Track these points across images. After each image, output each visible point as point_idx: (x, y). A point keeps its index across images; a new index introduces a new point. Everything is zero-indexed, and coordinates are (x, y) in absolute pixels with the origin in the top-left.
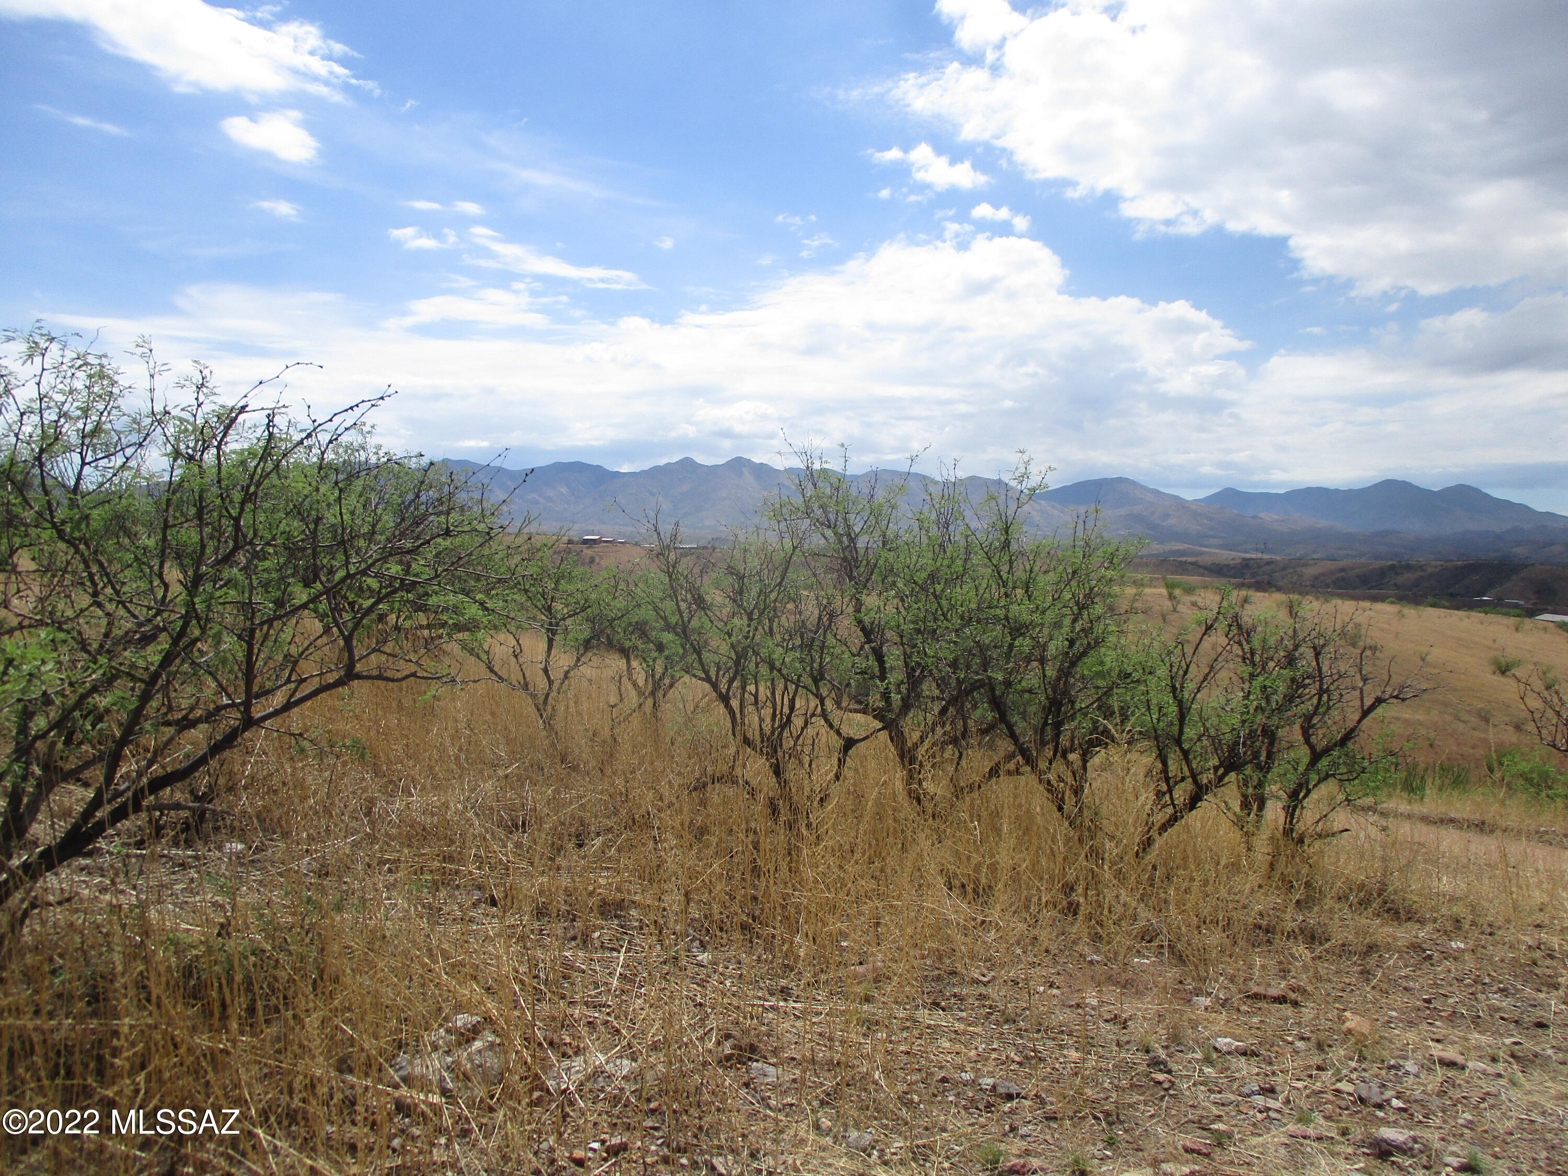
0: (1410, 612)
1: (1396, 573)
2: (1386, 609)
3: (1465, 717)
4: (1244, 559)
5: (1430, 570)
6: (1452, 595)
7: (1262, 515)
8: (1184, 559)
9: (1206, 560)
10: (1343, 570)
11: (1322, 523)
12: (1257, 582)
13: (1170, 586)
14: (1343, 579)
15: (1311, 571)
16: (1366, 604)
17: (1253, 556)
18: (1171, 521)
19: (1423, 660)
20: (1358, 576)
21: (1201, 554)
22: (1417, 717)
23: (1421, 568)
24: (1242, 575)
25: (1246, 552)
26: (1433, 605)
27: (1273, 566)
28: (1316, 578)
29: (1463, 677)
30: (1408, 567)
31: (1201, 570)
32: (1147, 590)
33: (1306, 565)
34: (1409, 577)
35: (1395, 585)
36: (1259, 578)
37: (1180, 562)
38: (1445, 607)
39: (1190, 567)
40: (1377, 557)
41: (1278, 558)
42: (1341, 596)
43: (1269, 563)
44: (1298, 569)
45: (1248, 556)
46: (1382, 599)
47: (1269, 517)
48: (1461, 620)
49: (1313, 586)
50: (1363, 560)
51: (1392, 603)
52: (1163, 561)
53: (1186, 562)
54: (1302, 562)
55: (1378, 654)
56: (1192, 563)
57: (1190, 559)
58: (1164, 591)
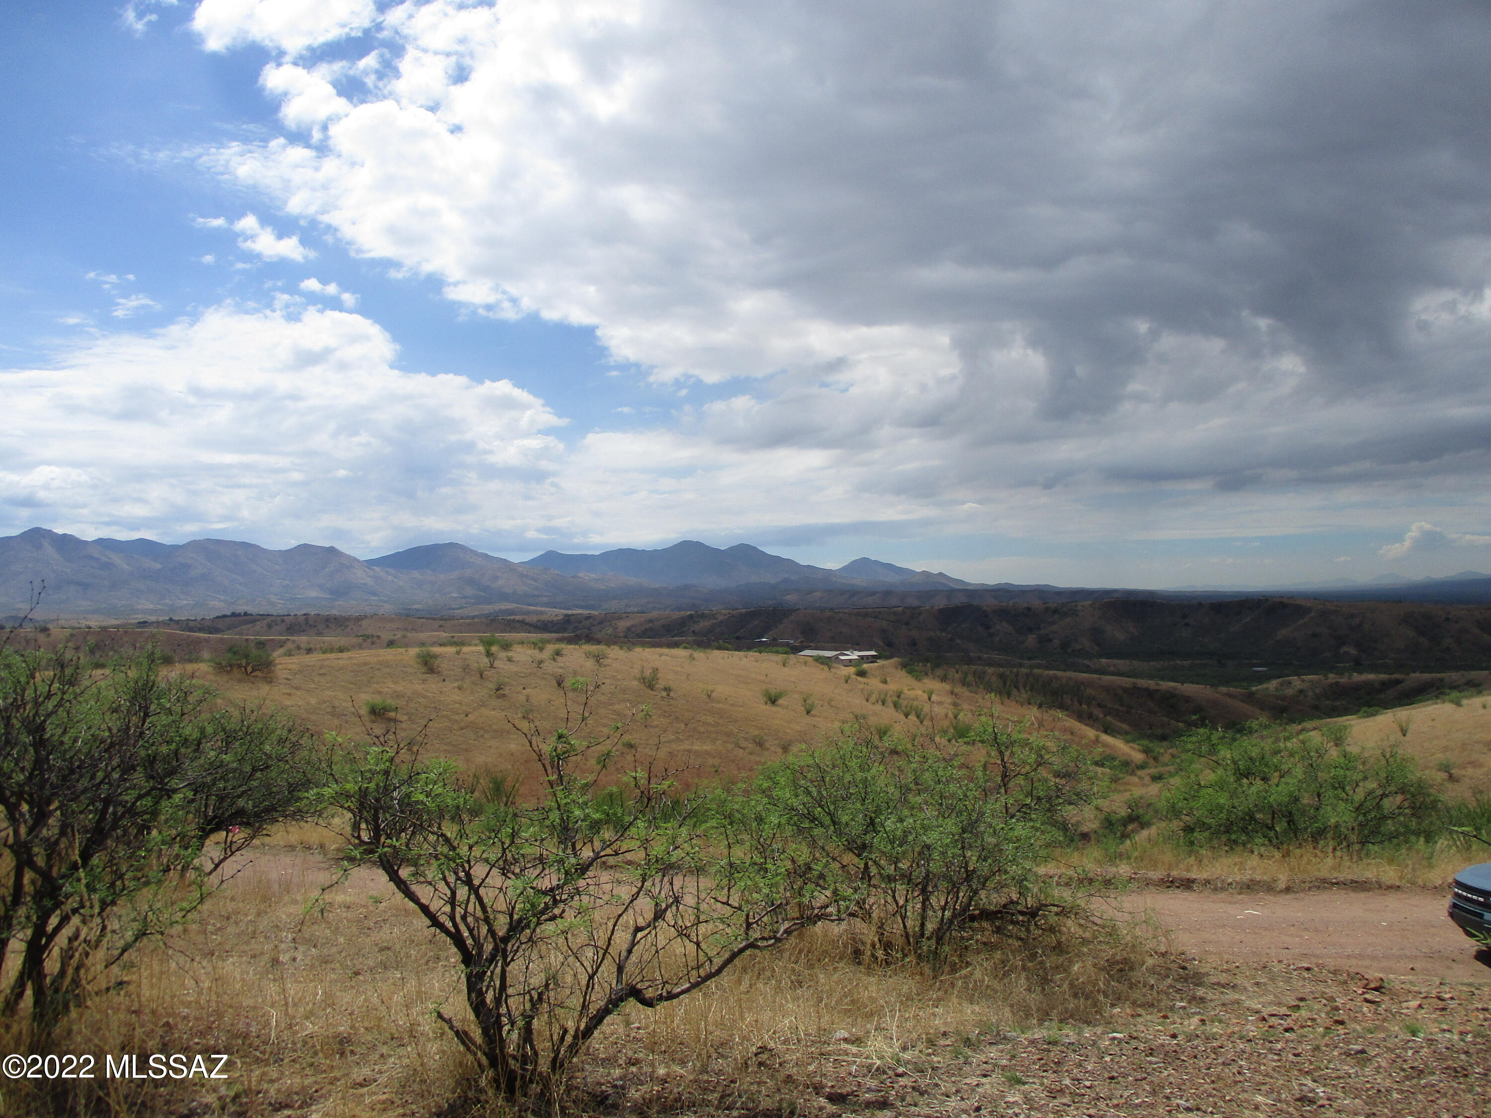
0: (700, 655)
1: (694, 622)
2: (680, 654)
3: (743, 743)
4: (566, 615)
5: (720, 618)
6: (738, 638)
7: (581, 575)
8: (512, 617)
9: (533, 619)
10: (651, 621)
11: (633, 580)
12: (576, 636)
13: (488, 644)
14: (651, 629)
15: (623, 625)
16: (665, 650)
17: (574, 612)
18: (500, 582)
19: (709, 696)
20: (663, 626)
21: (528, 613)
22: (706, 748)
23: (713, 616)
24: (564, 630)
25: (568, 609)
26: (719, 648)
27: (591, 620)
28: (629, 629)
29: (741, 709)
30: (703, 616)
31: (527, 627)
32: (465, 649)
33: (620, 618)
34: (704, 624)
35: (694, 632)
36: (579, 632)
37: (509, 621)
38: (728, 650)
39: (517, 625)
40: (679, 609)
41: (596, 613)
43: (588, 618)
44: (614, 622)
45: (570, 612)
47: (586, 576)
48: (741, 659)
49: (626, 637)
50: (667, 612)
51: (685, 648)
52: (492, 620)
53: (513, 620)
54: (617, 616)
55: (672, 694)
56: (518, 621)
57: (518, 618)
58: (481, 649)
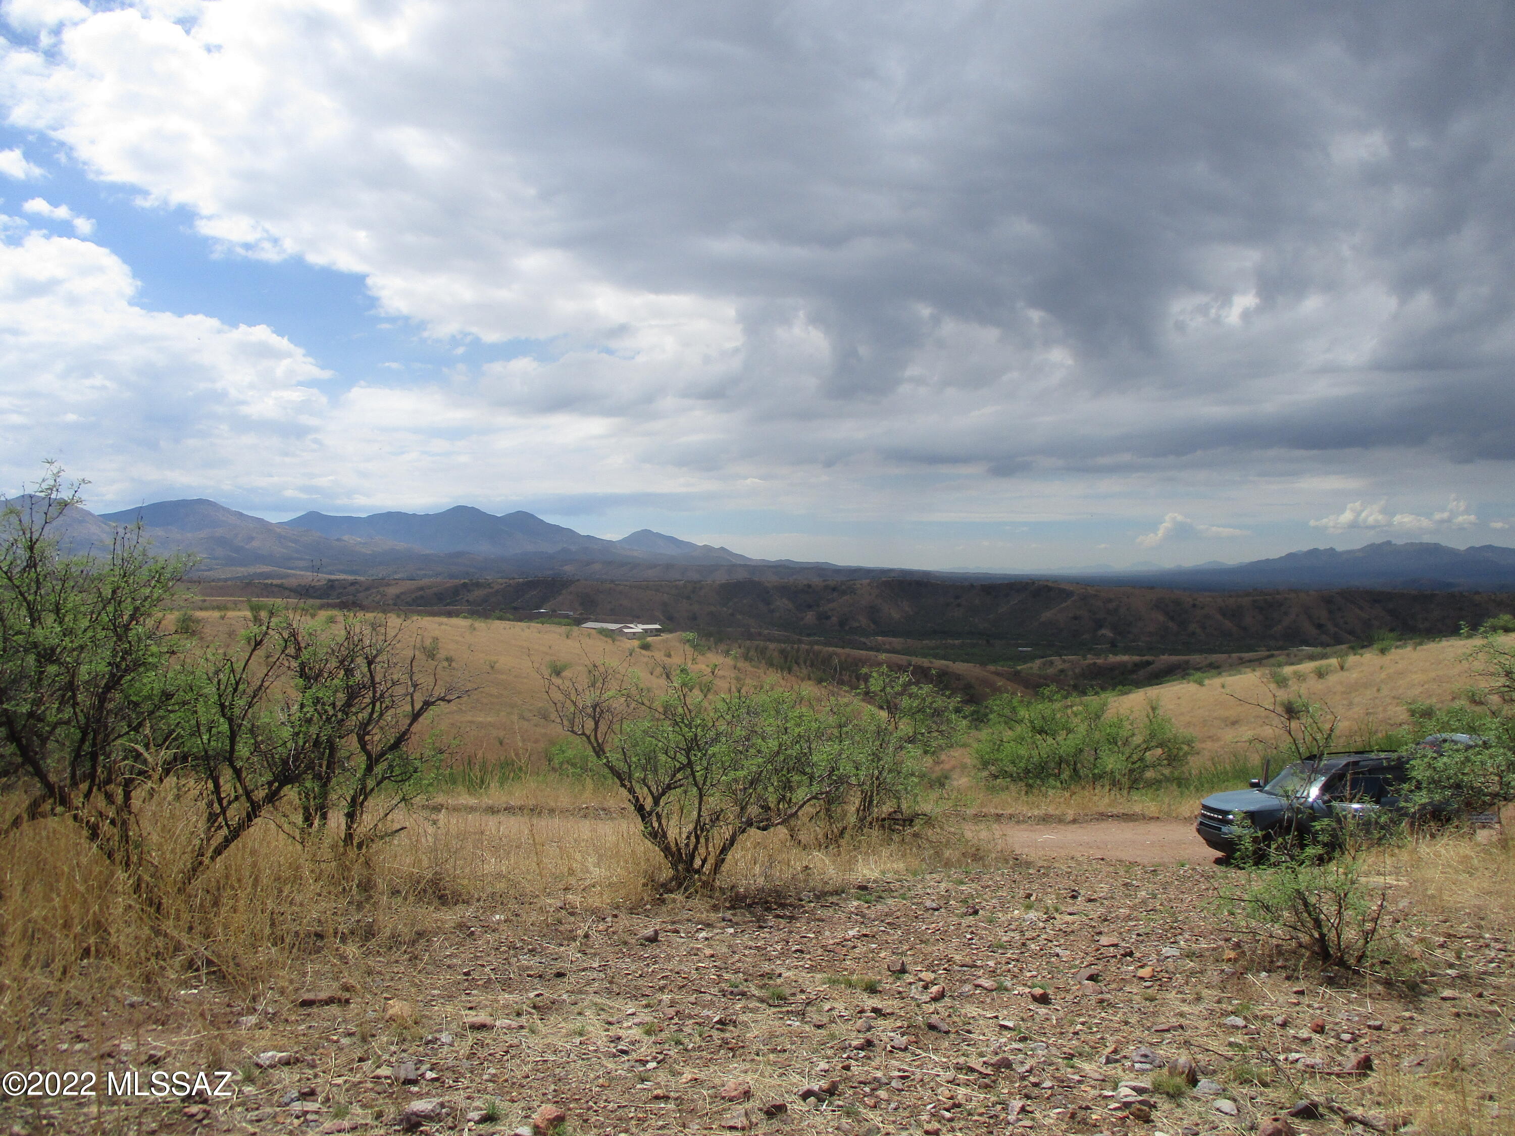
0: (480, 624)
1: (469, 591)
2: (460, 623)
3: (528, 715)
4: (330, 580)
5: (496, 587)
6: (515, 609)
7: (346, 538)
8: (269, 581)
9: (292, 582)
10: (421, 589)
11: (401, 545)
12: (342, 602)
13: (255, 609)
14: (422, 597)
15: (392, 591)
16: (444, 620)
17: (338, 577)
18: (255, 544)
19: (492, 667)
20: (435, 594)
21: (288, 576)
22: (489, 719)
23: (489, 585)
24: (328, 596)
25: (331, 574)
26: (500, 618)
27: (357, 586)
28: (398, 597)
29: (525, 680)
30: (478, 585)
31: (287, 593)
32: (230, 614)
33: (388, 585)
34: (478, 593)
35: (468, 601)
36: (344, 599)
37: (266, 585)
38: (509, 620)
39: (276, 589)
40: (452, 576)
41: (362, 579)
42: (419, 613)
43: (353, 584)
44: (381, 589)
45: (333, 577)
46: (457, 614)
47: (352, 539)
48: (523, 630)
49: (395, 605)
50: (438, 580)
51: (465, 617)
52: (249, 584)
53: (271, 584)
54: (384, 582)
55: (453, 664)
56: (276, 586)
57: (275, 582)
58: (248, 614)
